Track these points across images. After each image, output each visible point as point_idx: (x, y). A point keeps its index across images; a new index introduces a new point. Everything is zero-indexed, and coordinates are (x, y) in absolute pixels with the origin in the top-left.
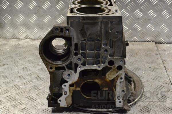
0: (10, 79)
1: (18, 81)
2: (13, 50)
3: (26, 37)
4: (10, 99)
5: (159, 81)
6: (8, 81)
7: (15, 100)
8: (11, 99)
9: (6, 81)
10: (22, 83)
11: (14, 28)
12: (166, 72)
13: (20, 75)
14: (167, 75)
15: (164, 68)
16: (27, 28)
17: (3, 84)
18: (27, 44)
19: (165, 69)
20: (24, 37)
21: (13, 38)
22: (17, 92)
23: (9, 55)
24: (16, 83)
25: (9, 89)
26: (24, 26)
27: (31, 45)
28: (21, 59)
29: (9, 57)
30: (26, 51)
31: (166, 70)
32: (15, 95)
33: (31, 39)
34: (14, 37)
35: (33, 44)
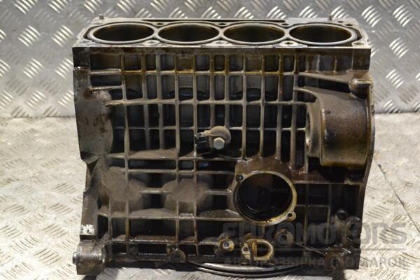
0: (35, 212)
1: (54, 216)
2: (22, 145)
3: (47, 114)
4: (47, 260)
5: (373, 198)
6: (30, 218)
7: (57, 260)
8: (49, 259)
9: (25, 218)
10: (65, 222)
11: (17, 92)
12: (384, 178)
13: (55, 202)
14: (387, 184)
15: (378, 168)
16: (50, 91)
17: (21, 225)
18: (51, 130)
19: (382, 170)
20: (43, 112)
21: (15, 117)
22: (59, 241)
23: (17, 158)
24: (50, 222)
25: (37, 236)
27: (62, 130)
28: (47, 164)
29: (16, 161)
30: (55, 146)
31: (384, 173)
32: (56, 249)
33: (60, 117)
34: (18, 113)
35: (67, 129)
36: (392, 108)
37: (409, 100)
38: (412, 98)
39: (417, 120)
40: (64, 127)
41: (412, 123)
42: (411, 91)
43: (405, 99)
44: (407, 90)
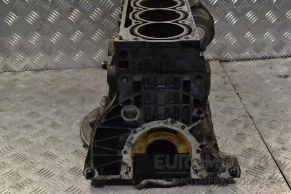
0: (13, 130)
1: (25, 132)
2: (8, 89)
3: (25, 68)
5: (232, 114)
6: (9, 134)
7: (25, 160)
8: (19, 159)
9: (6, 134)
10: (32, 136)
11: (5, 55)
12: (240, 101)
13: (26, 123)
14: (242, 105)
15: (237, 95)
16: (27, 54)
17: (3, 139)
18: (27, 78)
19: (239, 97)
20: (23, 67)
21: (5, 71)
22: (27, 147)
23: (4, 97)
24: (22, 136)
25: (13, 146)
26: (22, 51)
27: (35, 78)
28: (23, 100)
29: (4, 99)
30: (29, 89)
31: (240, 98)
32: (25, 153)
33: (34, 70)
34: (7, 68)
35: (38, 78)
36: (250, 57)
37: (260, 51)
38: (262, 50)
39: (265, 64)
40: (36, 77)
41: (261, 67)
42: (261, 45)
43: (258, 51)
44: (258, 45)
